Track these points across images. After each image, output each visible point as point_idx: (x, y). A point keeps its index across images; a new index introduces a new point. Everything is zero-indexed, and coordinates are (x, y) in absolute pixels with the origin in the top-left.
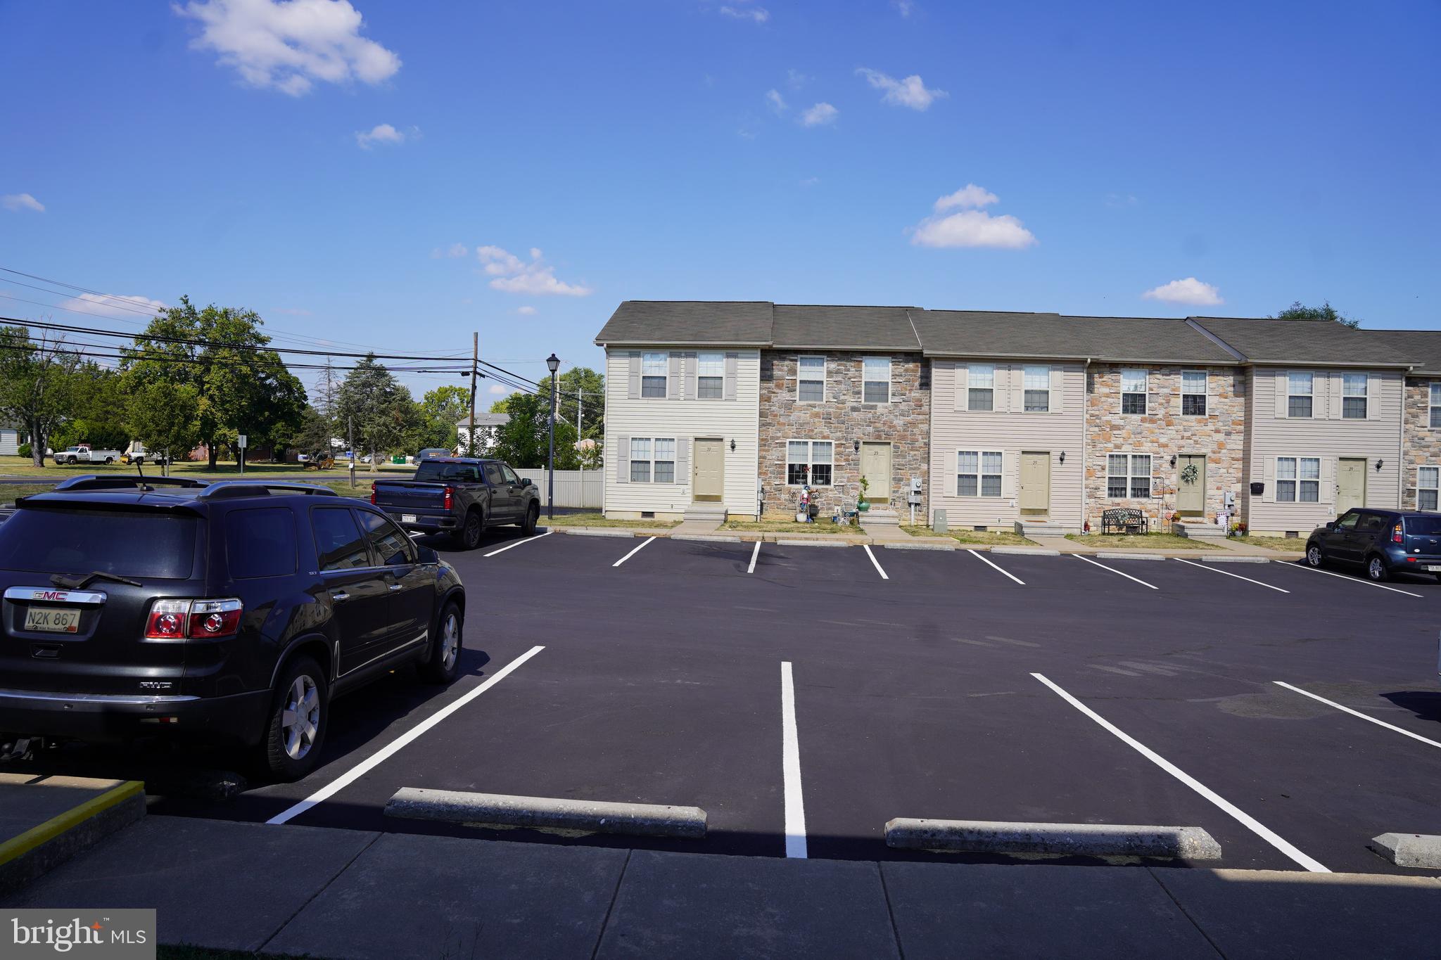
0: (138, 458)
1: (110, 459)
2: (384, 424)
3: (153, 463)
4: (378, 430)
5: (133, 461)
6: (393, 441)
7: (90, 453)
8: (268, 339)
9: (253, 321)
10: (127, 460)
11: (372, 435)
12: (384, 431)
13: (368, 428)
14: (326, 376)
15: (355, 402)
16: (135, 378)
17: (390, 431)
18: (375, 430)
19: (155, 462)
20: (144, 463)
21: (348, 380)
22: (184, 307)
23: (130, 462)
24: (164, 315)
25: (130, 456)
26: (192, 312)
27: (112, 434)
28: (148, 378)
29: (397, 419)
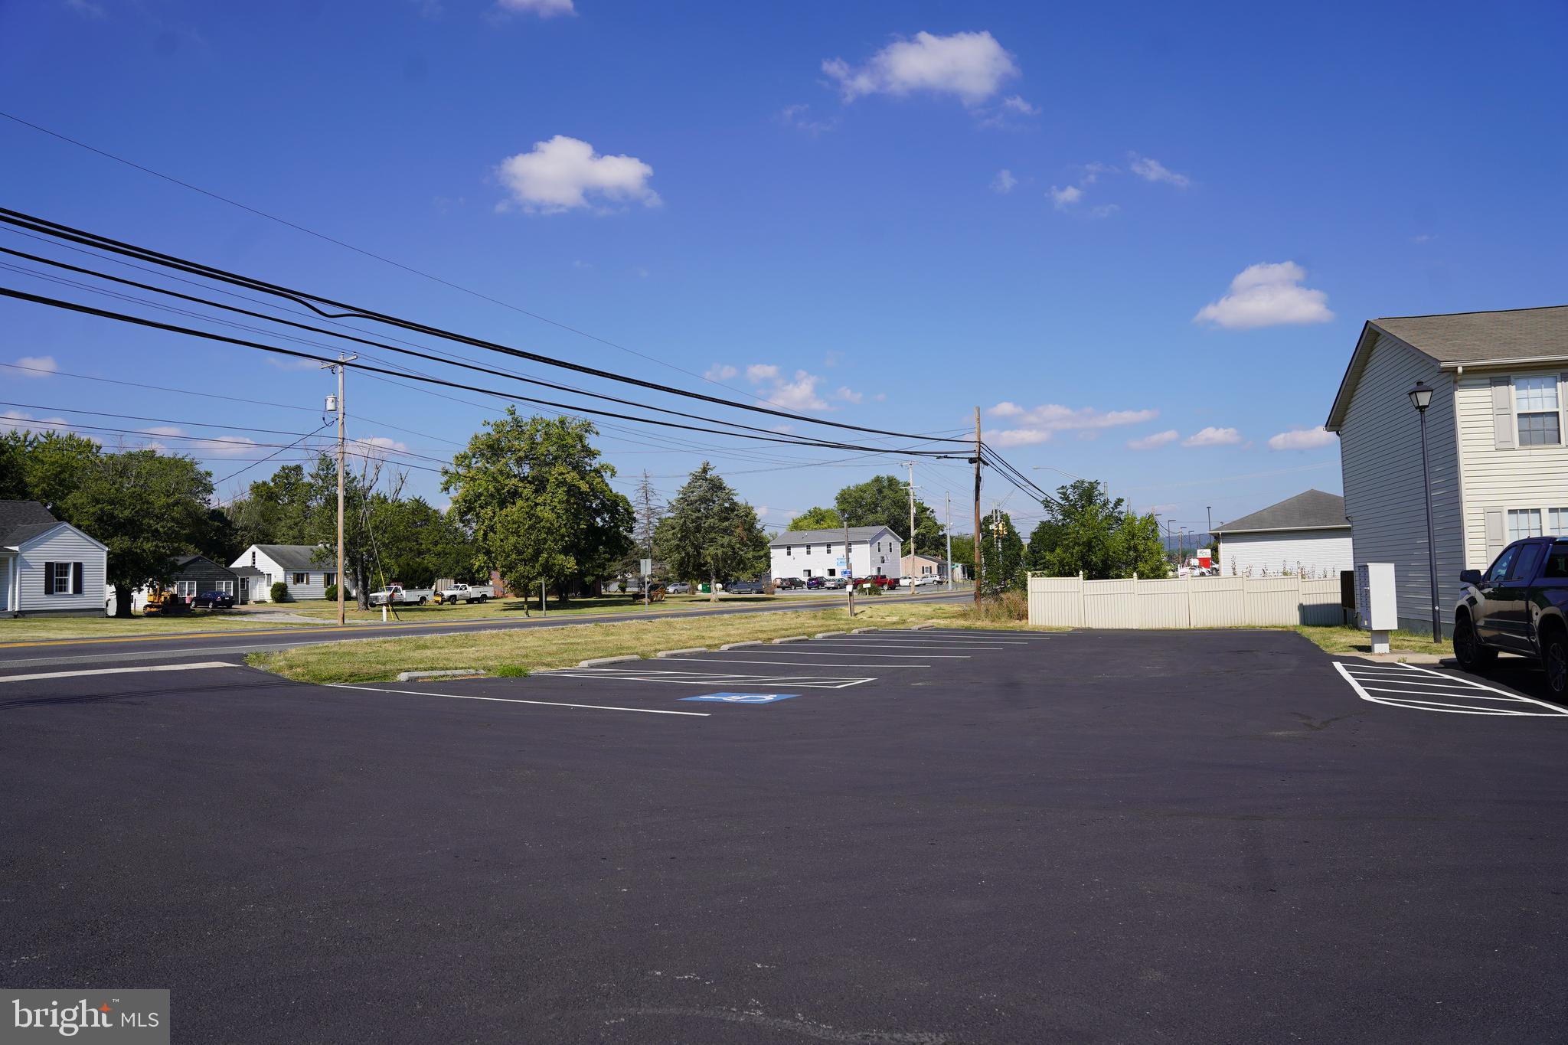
0: (451, 596)
1: (423, 599)
2: (729, 545)
3: (465, 602)
4: (723, 552)
5: (445, 601)
6: (739, 564)
7: (404, 592)
8: (599, 453)
9: (586, 431)
10: (439, 599)
11: (715, 558)
12: (730, 553)
13: (712, 550)
14: (644, 494)
15: (693, 521)
16: (465, 501)
17: (735, 553)
18: (719, 552)
19: (467, 600)
20: (457, 602)
21: (681, 496)
22: (509, 419)
23: (443, 601)
24: (489, 429)
25: (442, 595)
26: (518, 424)
27: (417, 571)
28: (479, 502)
29: (742, 539)
